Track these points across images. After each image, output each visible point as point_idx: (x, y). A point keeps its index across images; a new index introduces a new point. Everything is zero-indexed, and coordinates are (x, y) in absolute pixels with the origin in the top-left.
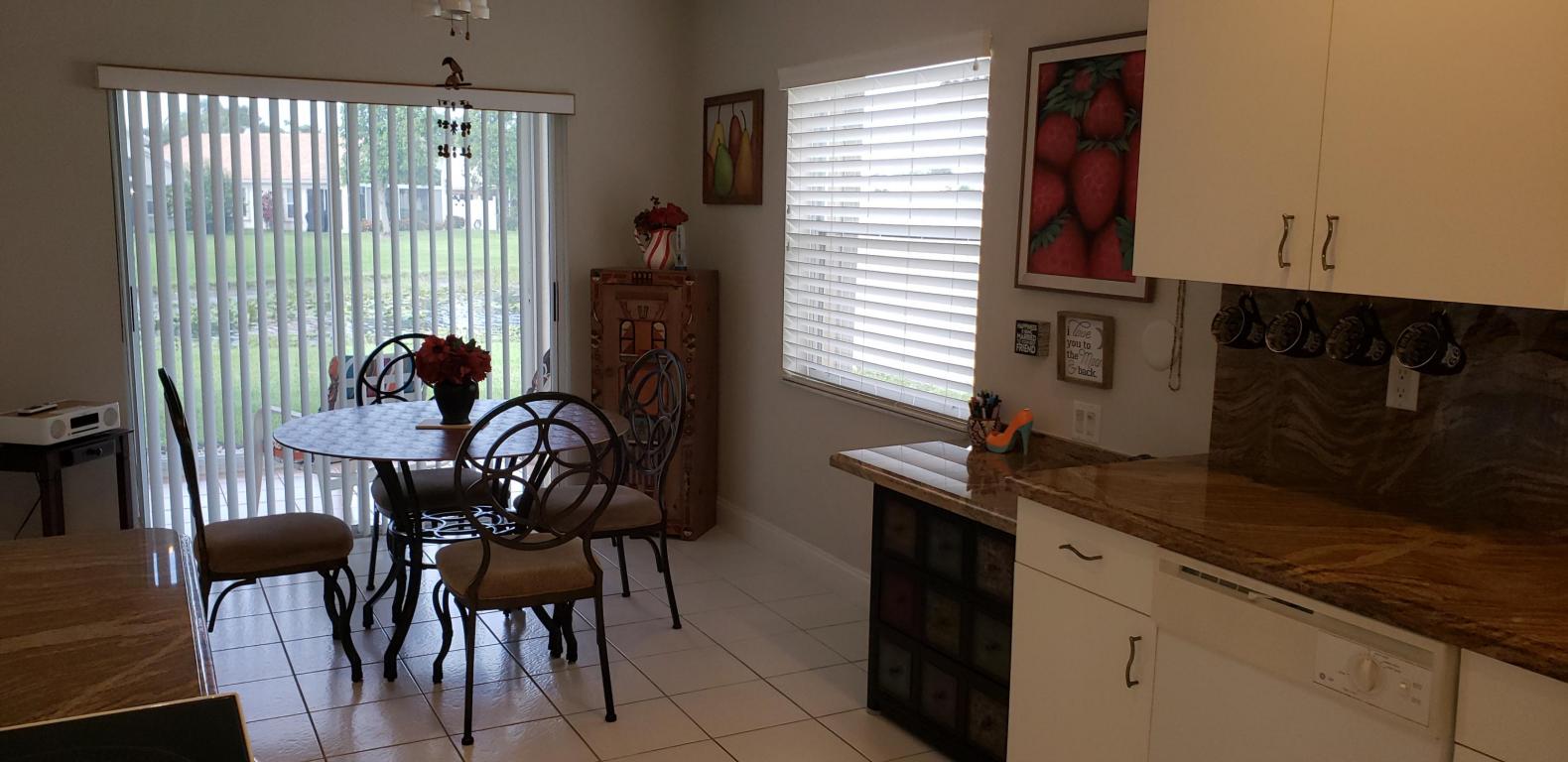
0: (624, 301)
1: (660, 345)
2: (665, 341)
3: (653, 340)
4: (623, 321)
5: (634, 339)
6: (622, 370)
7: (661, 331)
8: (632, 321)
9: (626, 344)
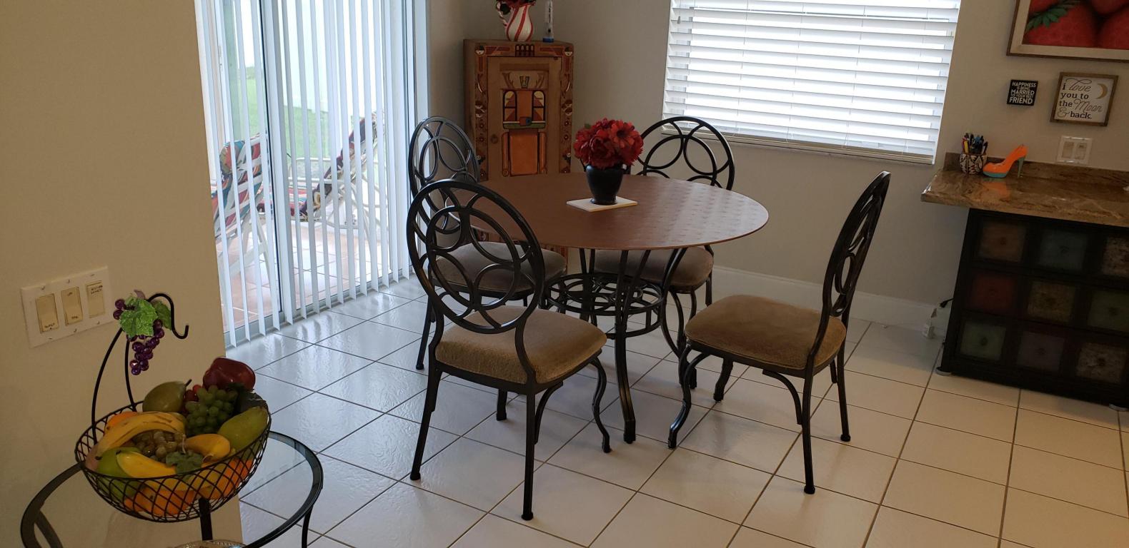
0: (507, 72)
1: (540, 112)
2: (544, 107)
3: (533, 107)
4: (506, 91)
5: (516, 108)
6: (505, 137)
7: (541, 99)
8: (514, 91)
9: (508, 112)
